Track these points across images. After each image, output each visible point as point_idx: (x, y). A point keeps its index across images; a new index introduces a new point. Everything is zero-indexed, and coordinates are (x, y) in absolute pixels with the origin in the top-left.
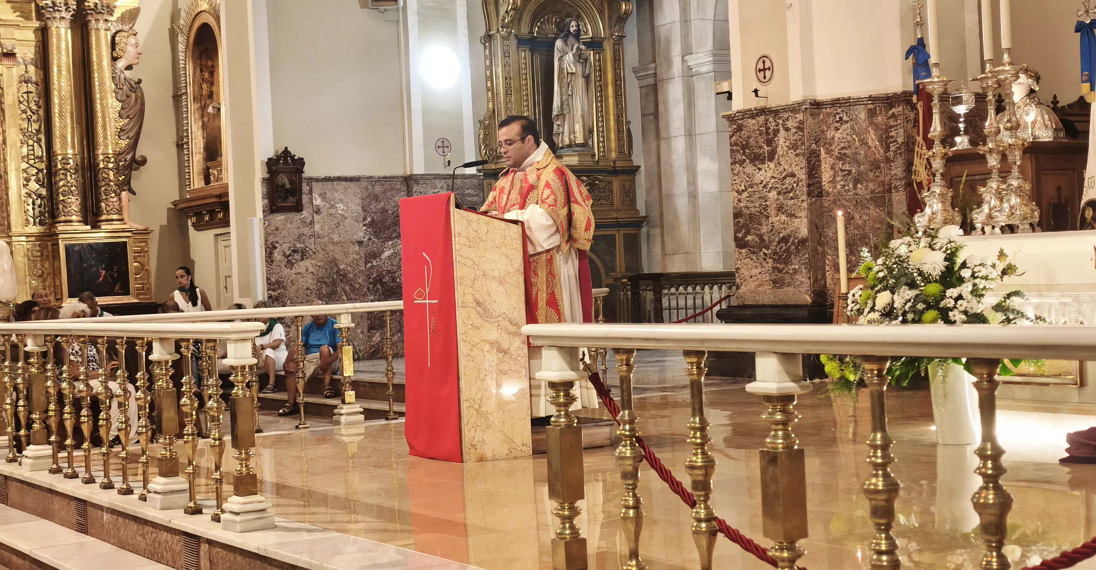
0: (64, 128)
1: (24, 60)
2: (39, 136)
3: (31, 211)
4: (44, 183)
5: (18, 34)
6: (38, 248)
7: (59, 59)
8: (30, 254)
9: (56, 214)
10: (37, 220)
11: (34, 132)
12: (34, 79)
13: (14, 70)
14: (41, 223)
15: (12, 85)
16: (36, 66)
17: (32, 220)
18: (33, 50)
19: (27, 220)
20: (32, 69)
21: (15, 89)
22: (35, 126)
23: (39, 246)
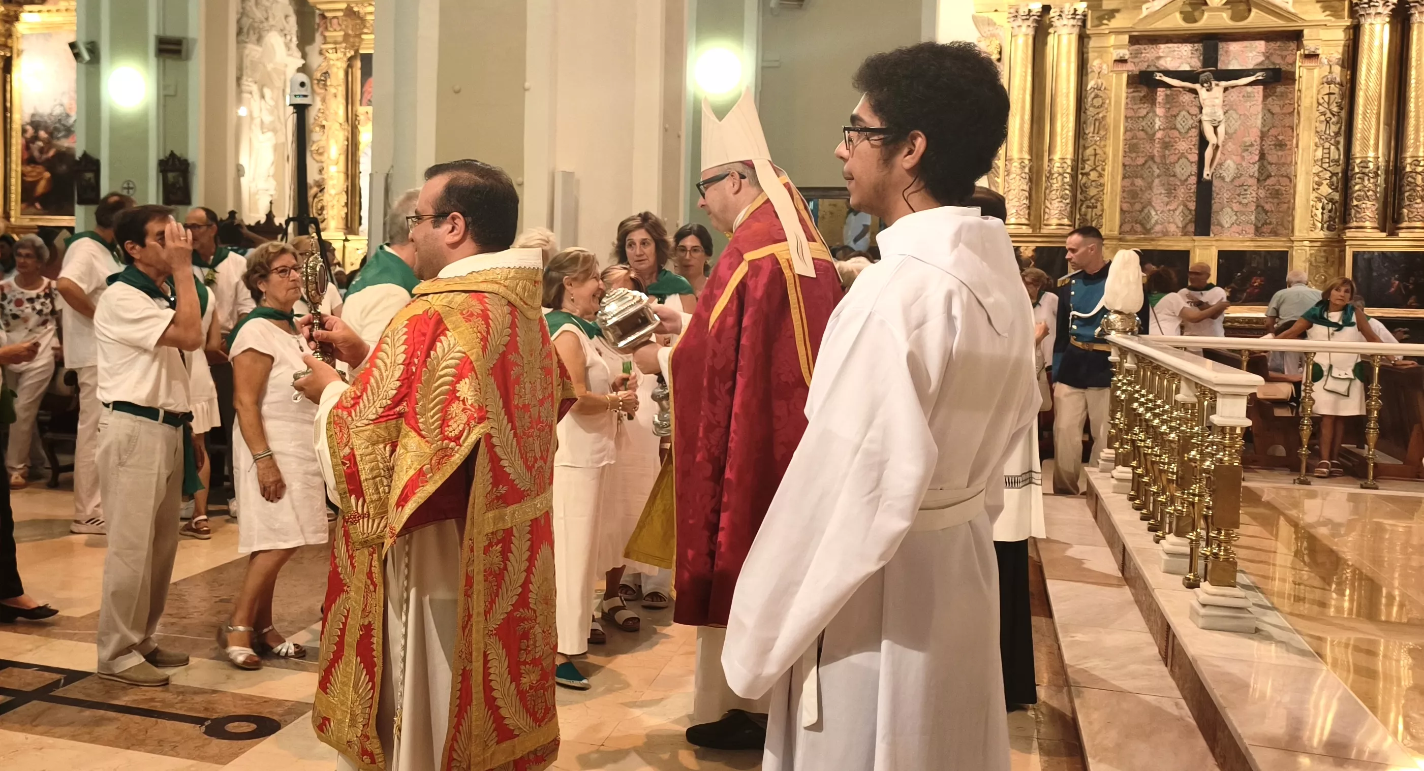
0: (1367, 130)
1: (1329, 61)
2: (1338, 139)
3: (1320, 216)
4: (1337, 187)
5: (1324, 34)
6: (1323, 254)
7: (1370, 57)
8: (1313, 259)
9: (1347, 219)
10: (1325, 226)
11: (1332, 134)
12: (1338, 80)
13: (1316, 71)
14: (1329, 229)
15: (1312, 87)
16: (1343, 66)
17: (1319, 225)
18: (1340, 49)
19: (1314, 224)
20: (1337, 69)
21: (1315, 91)
22: (1334, 128)
23: (1325, 251)
